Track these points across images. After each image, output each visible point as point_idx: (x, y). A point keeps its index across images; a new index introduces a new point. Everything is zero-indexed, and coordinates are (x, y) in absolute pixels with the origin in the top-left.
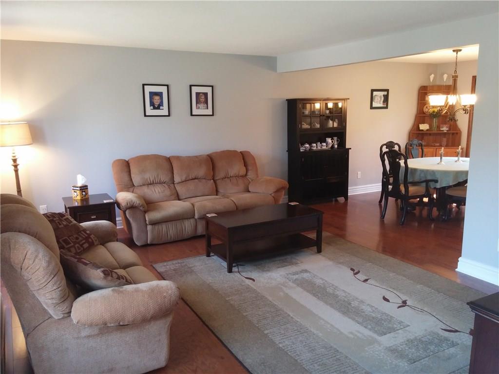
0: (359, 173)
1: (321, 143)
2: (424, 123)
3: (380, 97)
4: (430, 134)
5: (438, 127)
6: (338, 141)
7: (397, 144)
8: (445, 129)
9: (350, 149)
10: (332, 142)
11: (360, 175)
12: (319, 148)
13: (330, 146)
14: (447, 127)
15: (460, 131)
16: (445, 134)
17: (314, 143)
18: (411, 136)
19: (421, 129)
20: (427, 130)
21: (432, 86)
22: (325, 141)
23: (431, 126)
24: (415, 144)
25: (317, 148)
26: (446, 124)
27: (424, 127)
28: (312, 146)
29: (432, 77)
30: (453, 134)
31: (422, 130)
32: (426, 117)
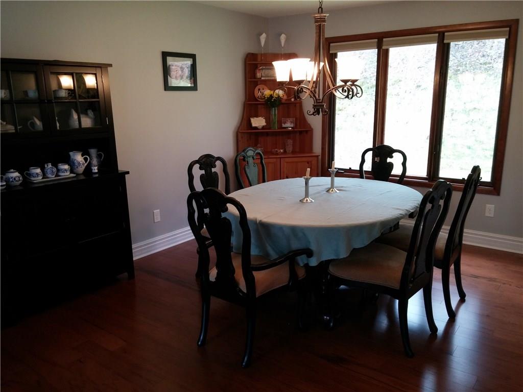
0: (157, 211)
1: (55, 165)
2: (257, 116)
3: (182, 69)
4: (267, 134)
5: (280, 123)
6: (99, 156)
7: (219, 158)
8: (289, 125)
9: (128, 173)
10: (86, 159)
11: (159, 217)
12: (51, 177)
13: (81, 169)
14: (291, 122)
15: (310, 127)
16: (288, 133)
17: (37, 166)
18: (240, 138)
19: (254, 125)
20: (263, 128)
21: (264, 54)
22: (68, 160)
23: (268, 121)
24: (249, 157)
25: (44, 176)
26: (289, 117)
27: (258, 122)
28: (30, 175)
29: (263, 38)
30: (301, 132)
31: (256, 128)
32: (259, 106)
